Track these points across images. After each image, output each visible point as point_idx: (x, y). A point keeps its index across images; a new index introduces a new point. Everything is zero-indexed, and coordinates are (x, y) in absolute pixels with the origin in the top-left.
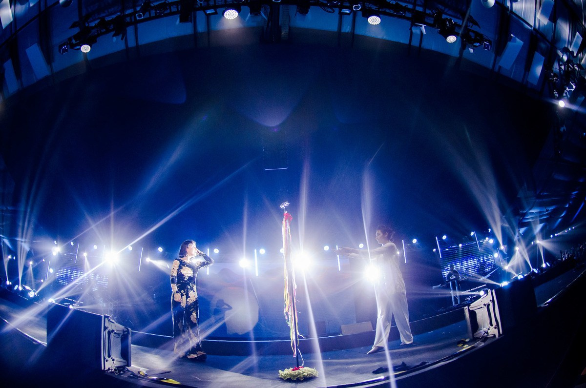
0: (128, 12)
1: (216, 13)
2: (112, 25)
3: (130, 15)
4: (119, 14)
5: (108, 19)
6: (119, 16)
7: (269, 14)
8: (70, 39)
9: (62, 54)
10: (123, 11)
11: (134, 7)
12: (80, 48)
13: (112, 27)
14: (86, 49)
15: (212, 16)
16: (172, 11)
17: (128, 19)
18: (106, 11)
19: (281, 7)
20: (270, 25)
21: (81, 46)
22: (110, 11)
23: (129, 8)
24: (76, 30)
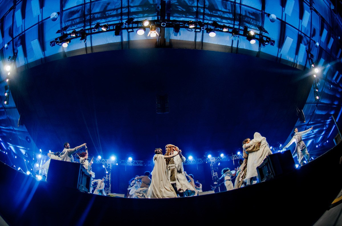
0: (87, 28)
1: (133, 31)
2: (79, 34)
3: (88, 29)
4: (82, 28)
5: (77, 30)
6: (83, 29)
7: (159, 32)
8: (56, 39)
9: (52, 46)
10: (84, 26)
11: (90, 25)
12: (62, 45)
13: (79, 35)
14: (65, 45)
15: (131, 33)
16: (110, 29)
17: (87, 32)
18: (75, 26)
19: (166, 28)
20: (160, 38)
21: (62, 44)
22: (77, 26)
23: (88, 26)
24: (59, 35)
